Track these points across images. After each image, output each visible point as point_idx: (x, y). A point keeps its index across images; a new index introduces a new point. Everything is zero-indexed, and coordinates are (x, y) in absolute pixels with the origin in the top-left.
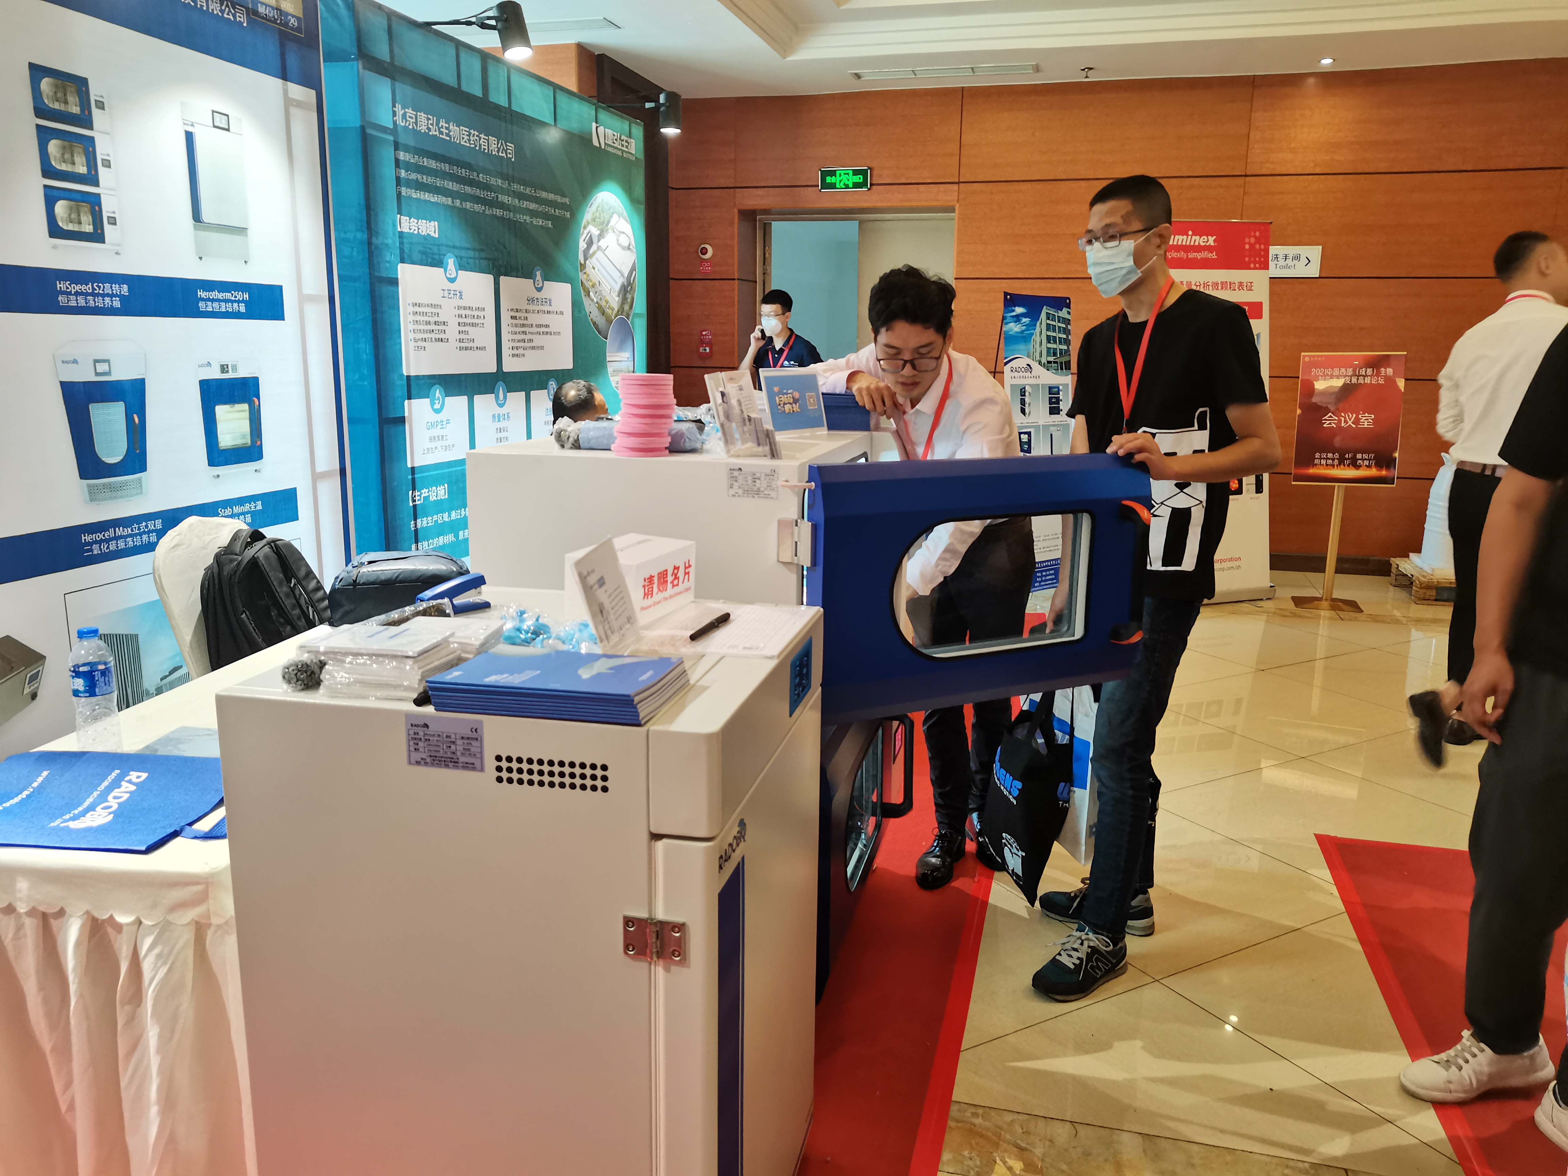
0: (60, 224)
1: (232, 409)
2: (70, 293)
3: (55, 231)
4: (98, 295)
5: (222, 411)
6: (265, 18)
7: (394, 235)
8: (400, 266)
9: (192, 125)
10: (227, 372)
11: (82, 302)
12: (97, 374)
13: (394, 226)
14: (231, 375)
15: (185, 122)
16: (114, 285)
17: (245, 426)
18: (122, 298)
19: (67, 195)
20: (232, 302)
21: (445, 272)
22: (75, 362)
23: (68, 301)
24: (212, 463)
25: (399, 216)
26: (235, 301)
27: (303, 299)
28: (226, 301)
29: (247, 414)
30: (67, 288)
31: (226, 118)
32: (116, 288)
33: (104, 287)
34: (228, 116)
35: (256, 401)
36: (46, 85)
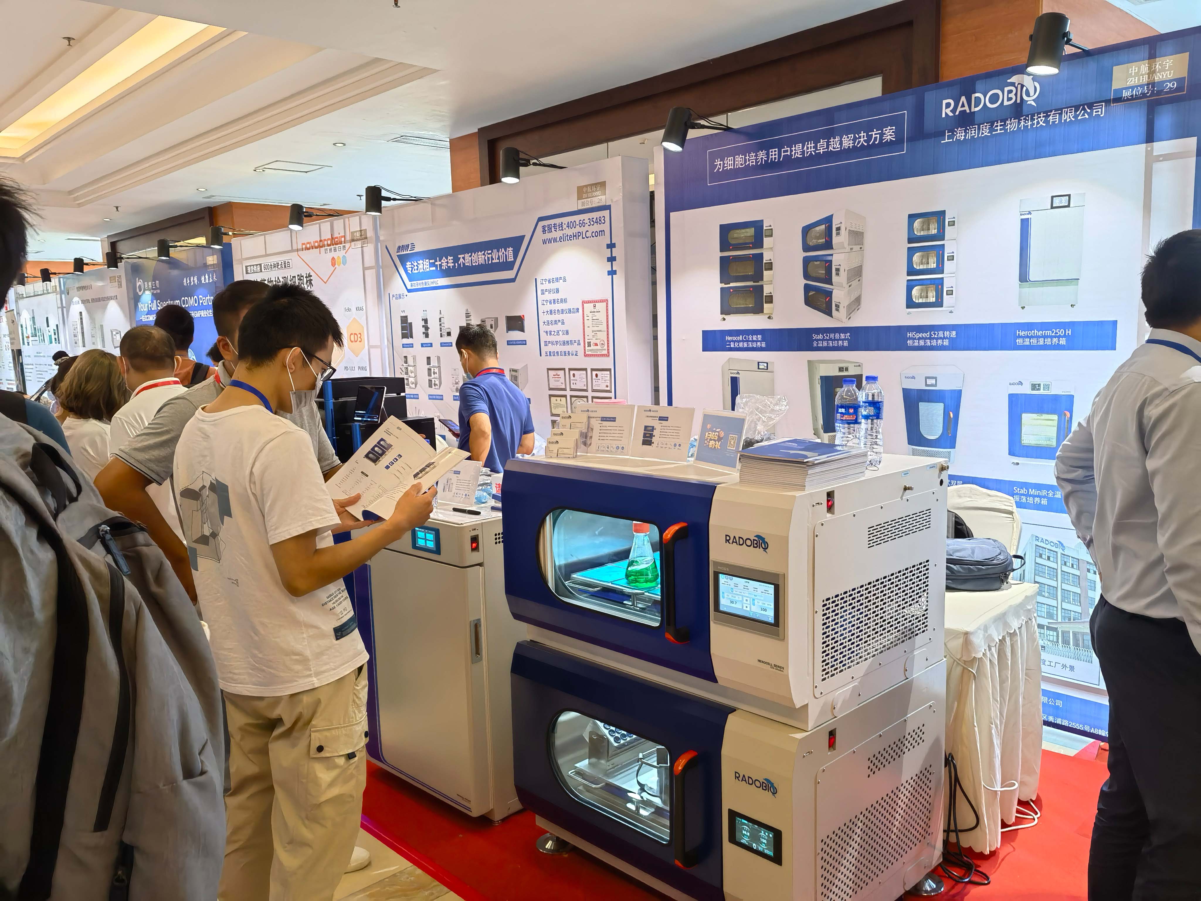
0: (914, 300)
1: (1039, 418)
2: (916, 338)
3: (910, 304)
4: (935, 338)
5: (1030, 418)
9: (1030, 213)
10: (1039, 389)
11: (922, 343)
14: (1042, 392)
15: (1024, 212)
16: (945, 332)
17: (1053, 431)
18: (950, 339)
19: (920, 282)
20: (1052, 337)
22: (913, 378)
23: (914, 343)
24: (1011, 453)
26: (1055, 337)
28: (1045, 337)
29: (1055, 423)
30: (914, 336)
31: (1067, 197)
32: (947, 334)
33: (938, 334)
34: (1069, 196)
35: (1068, 414)
36: (917, 224)
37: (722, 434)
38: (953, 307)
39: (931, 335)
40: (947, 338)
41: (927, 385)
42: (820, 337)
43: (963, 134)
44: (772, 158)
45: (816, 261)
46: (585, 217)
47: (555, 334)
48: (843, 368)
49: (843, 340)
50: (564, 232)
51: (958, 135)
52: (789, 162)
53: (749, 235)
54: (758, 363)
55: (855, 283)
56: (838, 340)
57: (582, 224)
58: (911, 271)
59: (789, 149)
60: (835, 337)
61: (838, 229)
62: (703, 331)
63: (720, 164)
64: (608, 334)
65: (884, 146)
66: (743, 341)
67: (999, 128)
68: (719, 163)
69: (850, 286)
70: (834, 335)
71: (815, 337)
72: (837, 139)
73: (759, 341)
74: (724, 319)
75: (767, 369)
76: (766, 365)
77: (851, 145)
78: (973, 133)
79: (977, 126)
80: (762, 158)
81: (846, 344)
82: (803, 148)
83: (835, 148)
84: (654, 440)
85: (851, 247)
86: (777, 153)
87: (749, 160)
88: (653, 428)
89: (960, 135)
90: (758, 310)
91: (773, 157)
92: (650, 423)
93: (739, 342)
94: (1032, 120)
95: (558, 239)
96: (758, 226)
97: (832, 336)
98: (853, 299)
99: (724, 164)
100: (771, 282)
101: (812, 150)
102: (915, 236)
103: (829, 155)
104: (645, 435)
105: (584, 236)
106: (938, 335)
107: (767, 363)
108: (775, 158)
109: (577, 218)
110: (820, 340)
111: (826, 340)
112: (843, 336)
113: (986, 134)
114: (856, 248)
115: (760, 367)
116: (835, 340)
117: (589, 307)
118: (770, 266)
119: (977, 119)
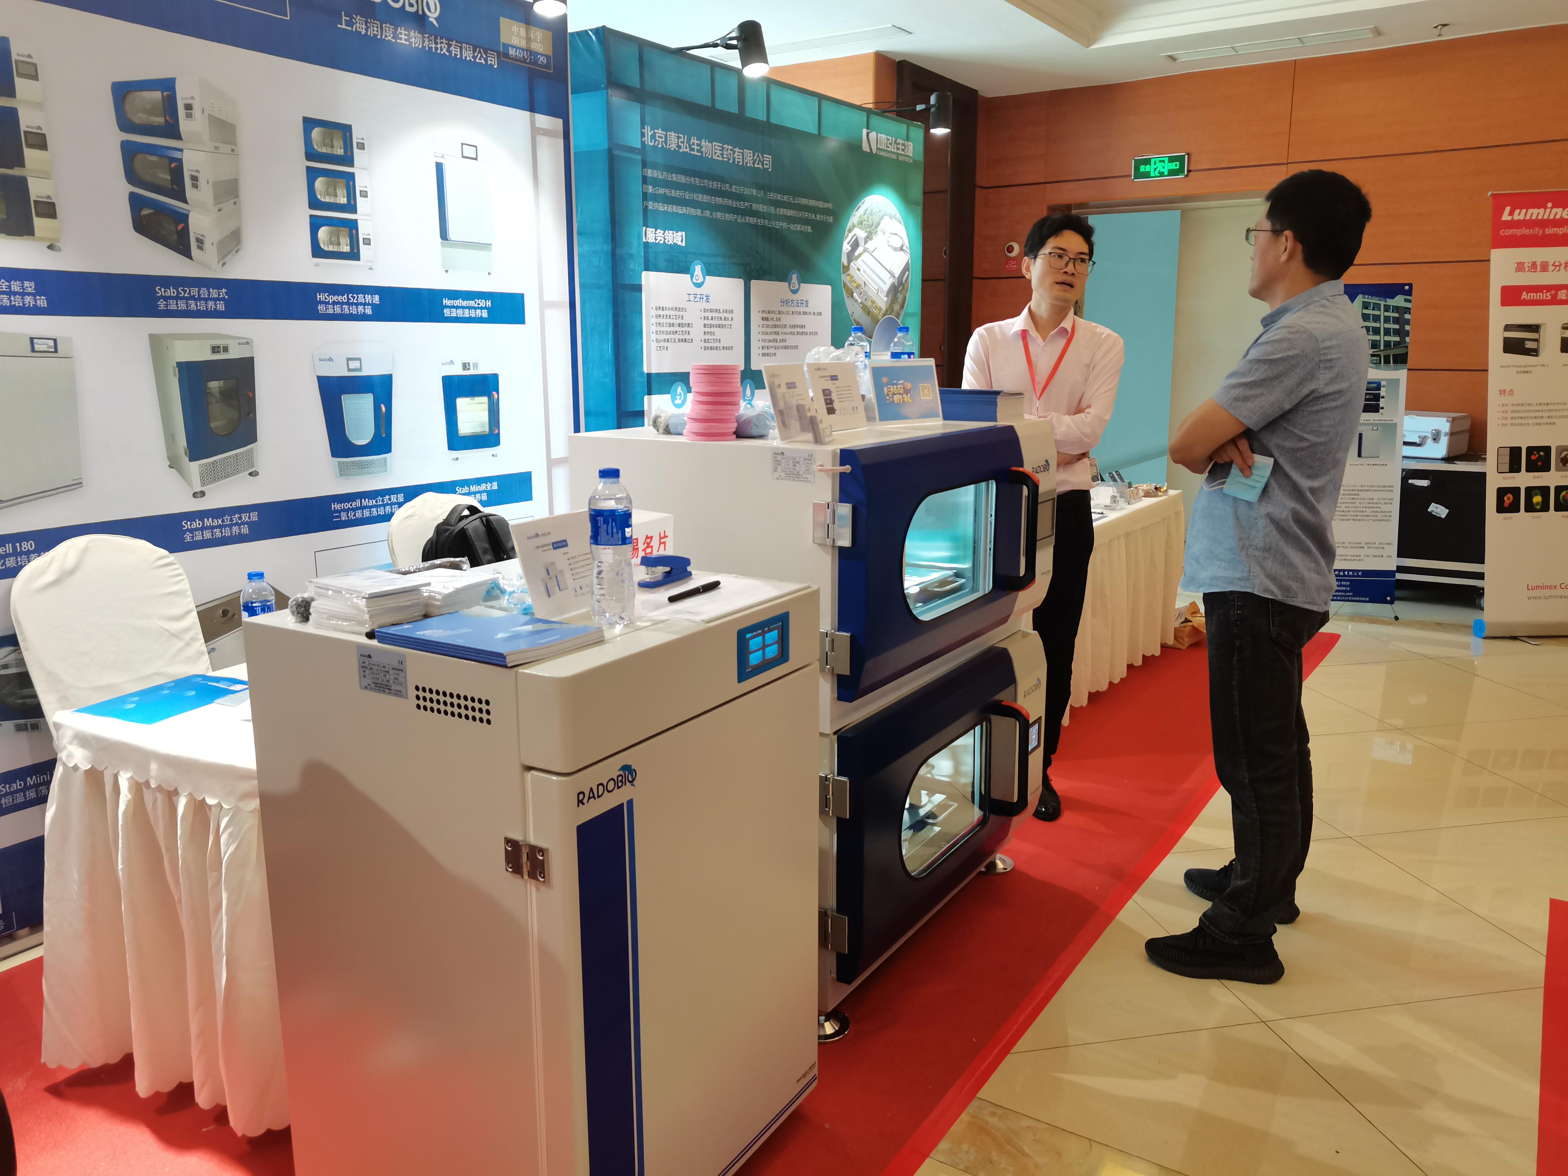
0: (322, 246)
1: (472, 401)
2: (328, 303)
3: (317, 252)
4: (353, 304)
5: (463, 404)
6: (516, 59)
7: (639, 245)
8: (644, 273)
9: (443, 157)
10: (469, 369)
11: (338, 309)
12: (349, 370)
13: (640, 237)
14: (472, 372)
15: (436, 155)
16: (366, 296)
17: (484, 417)
18: (373, 305)
19: (329, 222)
20: (475, 308)
21: (692, 278)
22: (331, 360)
23: (326, 309)
24: (451, 447)
25: (644, 228)
26: (478, 308)
27: (544, 305)
28: (469, 308)
29: (486, 406)
30: (326, 299)
32: (368, 298)
33: (358, 297)
34: (476, 148)
35: (495, 395)
36: (316, 134)
37: (909, 386)
38: (372, 262)
39: (349, 299)
40: (368, 304)
42: (171, 292)
43: (364, 26)
45: (151, 154)
48: (219, 347)
49: (215, 300)
54: (32, 339)
55: (228, 206)
56: (206, 300)
58: (314, 203)
60: (199, 295)
61: (188, 107)
67: (403, 36)
69: (219, 210)
70: (199, 292)
71: (160, 291)
73: (29, 294)
75: (56, 351)
76: (51, 343)
78: (374, 30)
79: (379, 23)
81: (221, 306)
85: (217, 144)
89: (360, 26)
94: (436, 41)
97: (194, 291)
100: (45, 175)
102: (314, 152)
106: (357, 300)
107: (55, 340)
110: (171, 298)
111: (183, 298)
112: (214, 293)
113: (389, 38)
114: (225, 148)
115: (37, 347)
116: (200, 299)
118: (38, 141)
119: (379, 14)
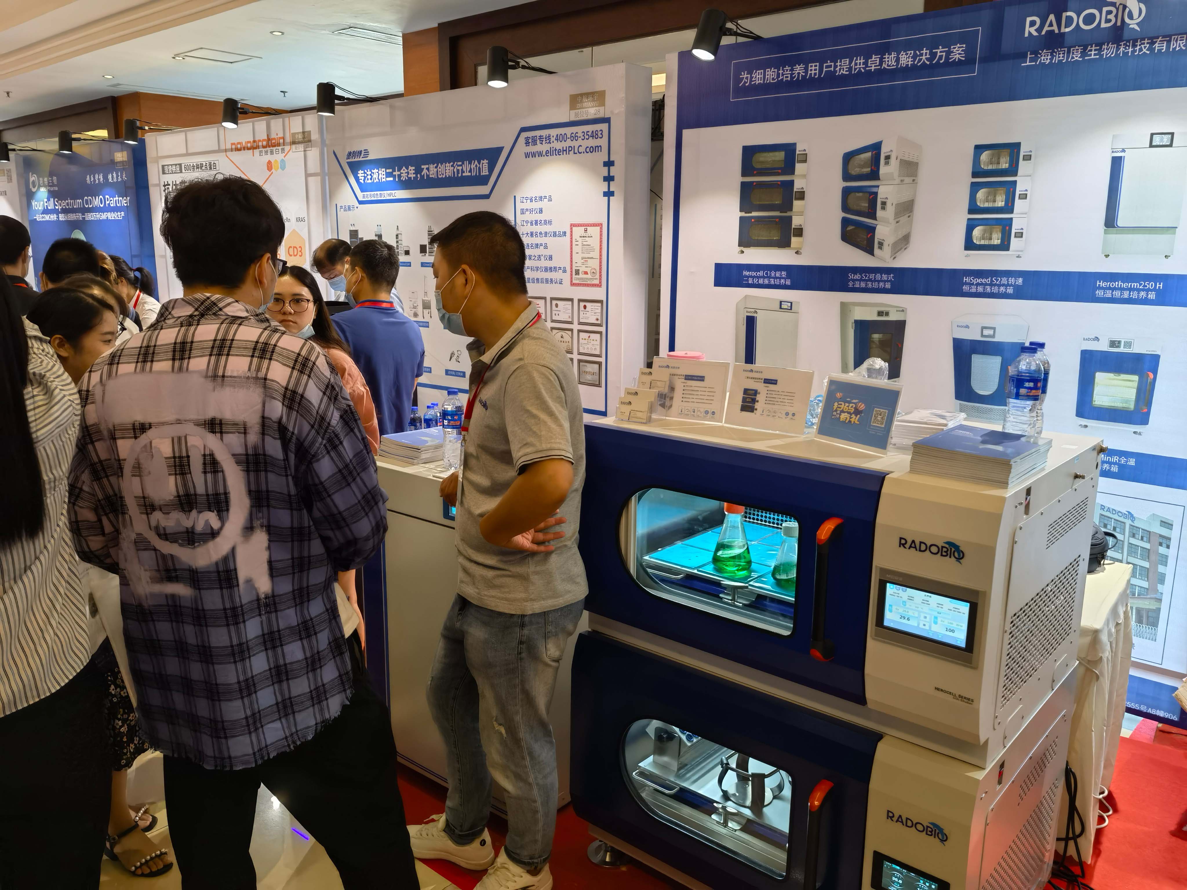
0: (975, 241)
1: (1117, 377)
2: (973, 284)
4: (995, 285)
5: (1102, 378)
9: (1123, 150)
10: (1118, 347)
11: (980, 289)
14: (1122, 349)
15: (1114, 151)
16: (1010, 278)
17: (1132, 394)
18: (1016, 287)
19: (985, 222)
20: (1140, 290)
22: (967, 327)
23: (970, 289)
24: (1081, 415)
26: (1143, 290)
28: (1131, 290)
29: (1135, 384)
30: (971, 281)
31: (1170, 136)
32: (1012, 280)
33: (1001, 280)
34: (1172, 134)
35: (1151, 376)
36: (985, 156)
37: (862, 407)
38: (1022, 251)
39: (992, 281)
40: (1011, 285)
41: (982, 336)
42: (858, 276)
43: (1049, 57)
44: (811, 74)
45: (858, 192)
46: (579, 129)
47: (536, 259)
48: (883, 312)
49: (885, 281)
50: (552, 145)
51: (1043, 58)
52: (832, 79)
53: (777, 159)
54: (781, 302)
55: (903, 219)
56: (879, 281)
57: (574, 137)
58: (973, 209)
59: (833, 64)
60: (875, 278)
61: (888, 158)
62: (716, 264)
63: (747, 78)
64: (601, 262)
65: (950, 65)
66: (764, 277)
67: (1093, 53)
68: (745, 76)
69: (897, 222)
70: (875, 276)
71: (851, 276)
72: (893, 56)
73: (783, 278)
74: (742, 252)
75: (791, 309)
76: (789, 304)
77: (910, 63)
78: (1060, 57)
79: (1066, 49)
80: (799, 73)
81: (888, 286)
82: (850, 63)
83: (889, 66)
84: (757, 406)
85: (902, 178)
86: (818, 68)
87: (783, 75)
88: (756, 392)
89: (1045, 58)
90: (784, 243)
91: (813, 72)
92: (752, 385)
93: (758, 277)
94: (1134, 46)
95: (544, 153)
96: (789, 149)
97: (872, 276)
98: (900, 236)
99: (751, 78)
100: (801, 213)
101: (862, 66)
102: (981, 170)
103: (882, 74)
104: (744, 400)
105: (576, 151)
106: (1000, 282)
107: (791, 303)
108: (815, 74)
109: (568, 131)
110: (857, 280)
111: (865, 280)
112: (885, 277)
113: (1077, 58)
114: (908, 180)
115: (783, 306)
116: (875, 281)
117: (578, 232)
118: (801, 196)
119: (1068, 41)
